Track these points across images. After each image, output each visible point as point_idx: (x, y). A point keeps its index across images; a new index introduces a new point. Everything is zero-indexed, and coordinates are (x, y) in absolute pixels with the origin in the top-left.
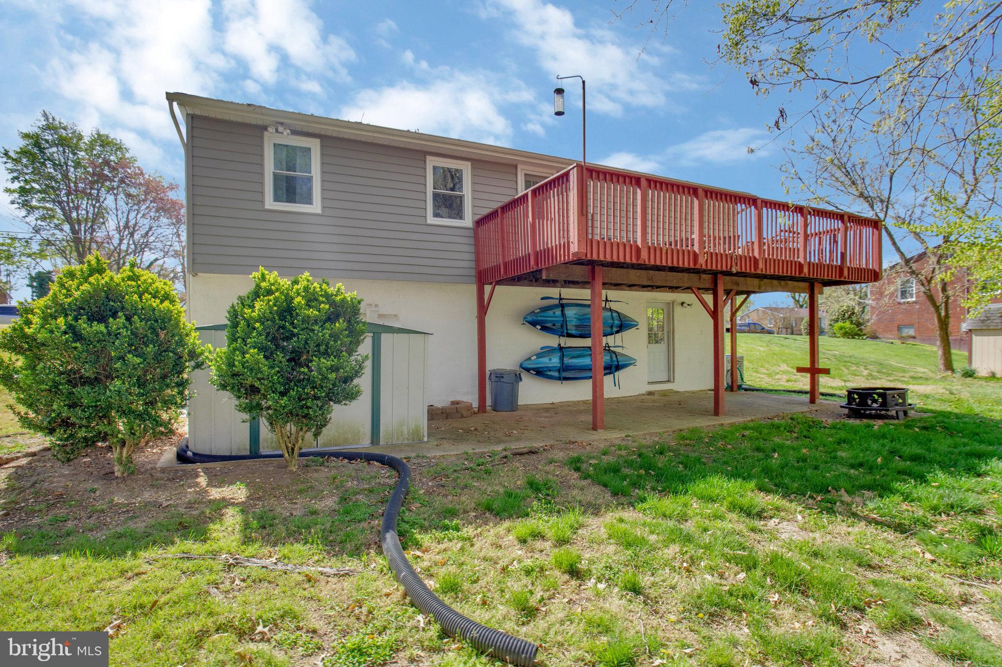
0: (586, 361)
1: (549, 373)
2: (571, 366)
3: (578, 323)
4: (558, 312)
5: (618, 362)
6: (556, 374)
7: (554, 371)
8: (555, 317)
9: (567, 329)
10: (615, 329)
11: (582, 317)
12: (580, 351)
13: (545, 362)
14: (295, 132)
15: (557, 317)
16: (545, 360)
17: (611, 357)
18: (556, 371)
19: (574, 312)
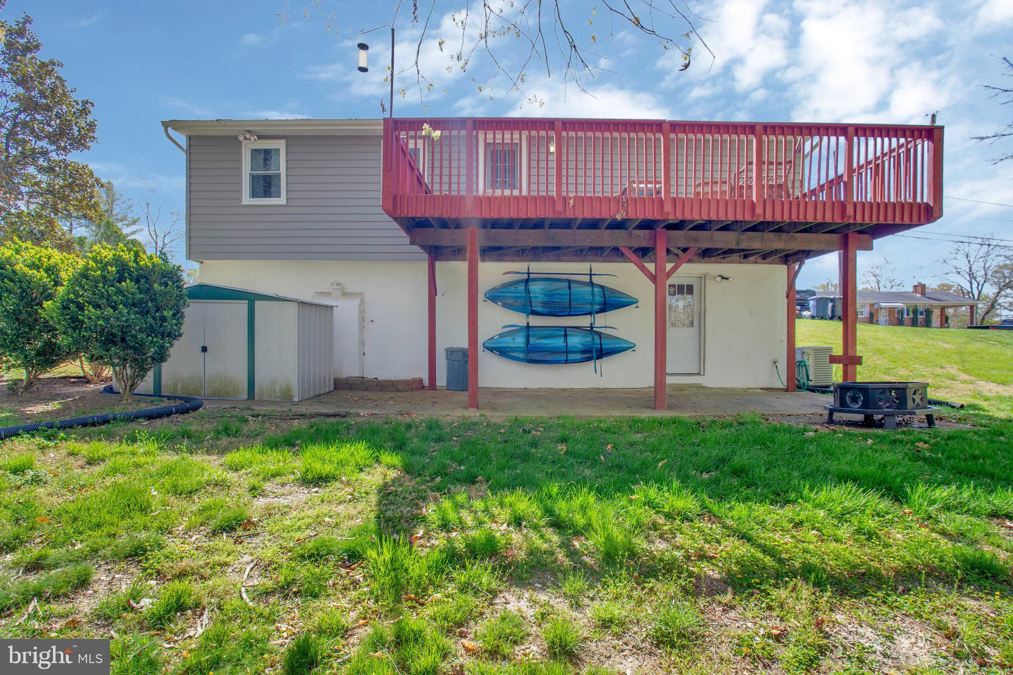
0: (559, 342)
1: (513, 354)
2: (539, 347)
3: (546, 299)
4: (521, 288)
5: (601, 345)
6: (521, 355)
7: (518, 351)
8: (518, 293)
9: (531, 306)
10: (597, 307)
11: (551, 293)
12: (552, 330)
13: (508, 342)
14: (261, 137)
15: (521, 293)
16: (509, 339)
17: (593, 340)
18: (521, 352)
19: (541, 287)
